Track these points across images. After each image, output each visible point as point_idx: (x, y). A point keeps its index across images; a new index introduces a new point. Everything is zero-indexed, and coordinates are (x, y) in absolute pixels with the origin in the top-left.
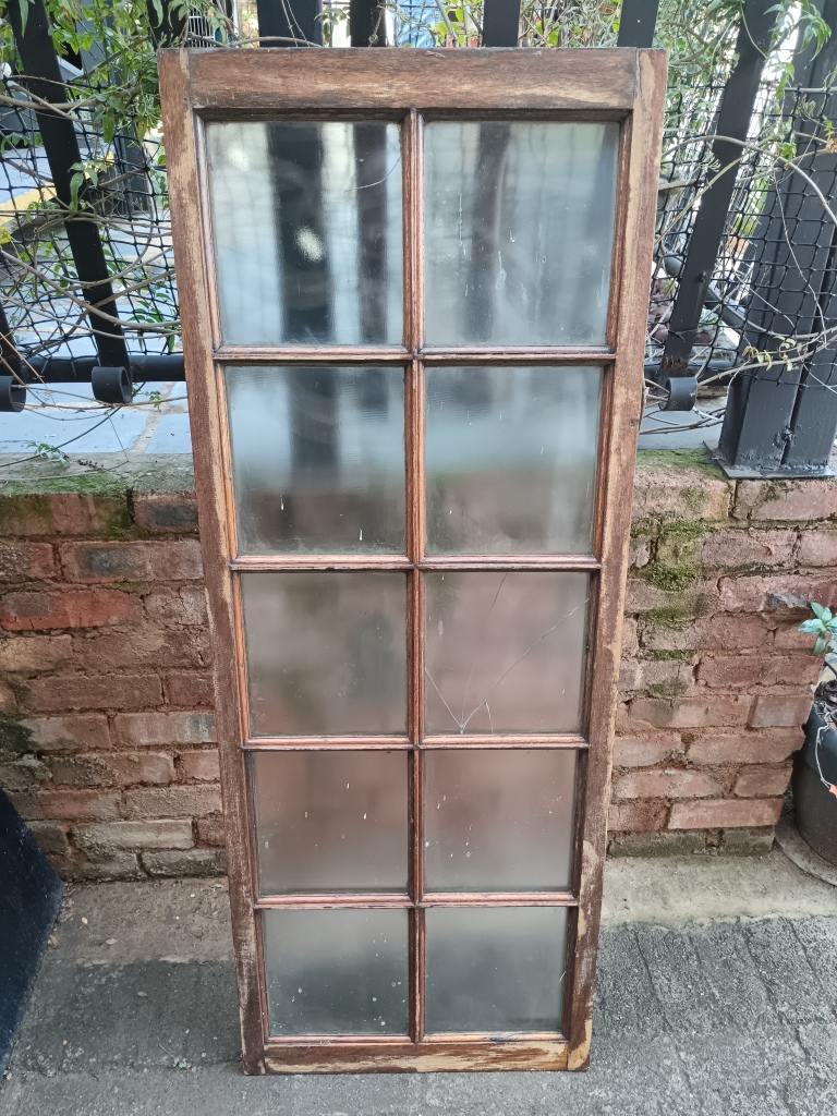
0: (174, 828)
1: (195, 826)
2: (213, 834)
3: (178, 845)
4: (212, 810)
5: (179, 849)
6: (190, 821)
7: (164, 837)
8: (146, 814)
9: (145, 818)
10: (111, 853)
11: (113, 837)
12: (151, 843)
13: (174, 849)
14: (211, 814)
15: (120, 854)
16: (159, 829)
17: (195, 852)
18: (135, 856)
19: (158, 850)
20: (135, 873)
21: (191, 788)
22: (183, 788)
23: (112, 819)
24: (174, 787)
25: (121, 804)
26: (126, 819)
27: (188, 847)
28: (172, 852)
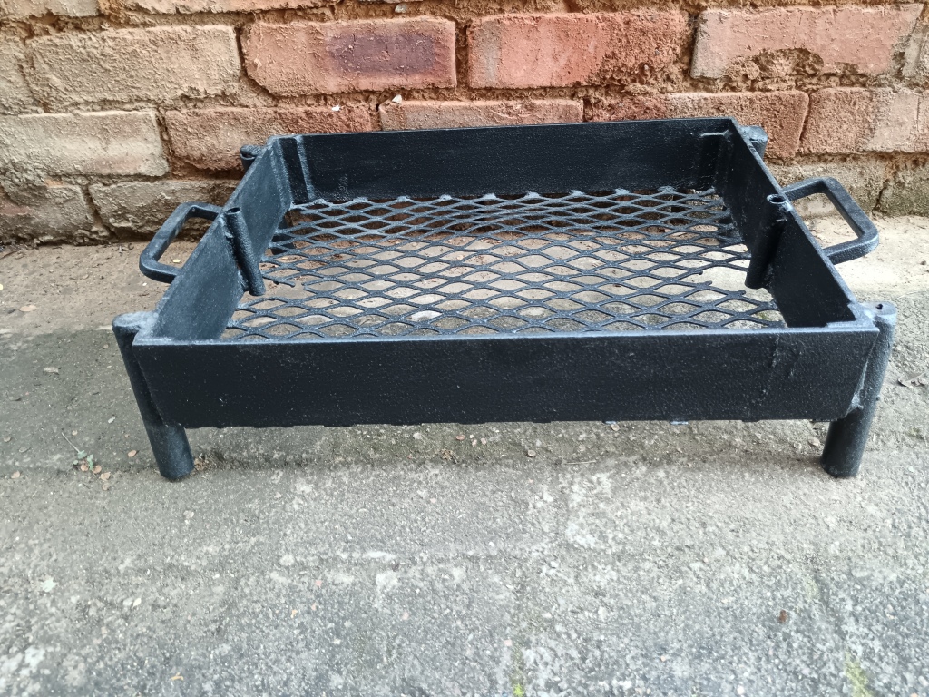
0: (127, 129)
1: (162, 125)
2: (194, 142)
3: (143, 169)
4: (184, 90)
5: (147, 178)
6: (151, 113)
7: (117, 149)
8: (76, 98)
9: (76, 104)
10: (38, 182)
11: (35, 149)
12: (98, 162)
13: (139, 177)
14: (185, 98)
15: (54, 186)
16: (104, 131)
17: (174, 184)
18: (78, 189)
19: (110, 178)
20: (87, 227)
21: (140, 33)
22: (124, 32)
23: (23, 108)
24: (110, 31)
25: (27, 70)
26: (46, 107)
27: (160, 174)
28: (137, 184)
